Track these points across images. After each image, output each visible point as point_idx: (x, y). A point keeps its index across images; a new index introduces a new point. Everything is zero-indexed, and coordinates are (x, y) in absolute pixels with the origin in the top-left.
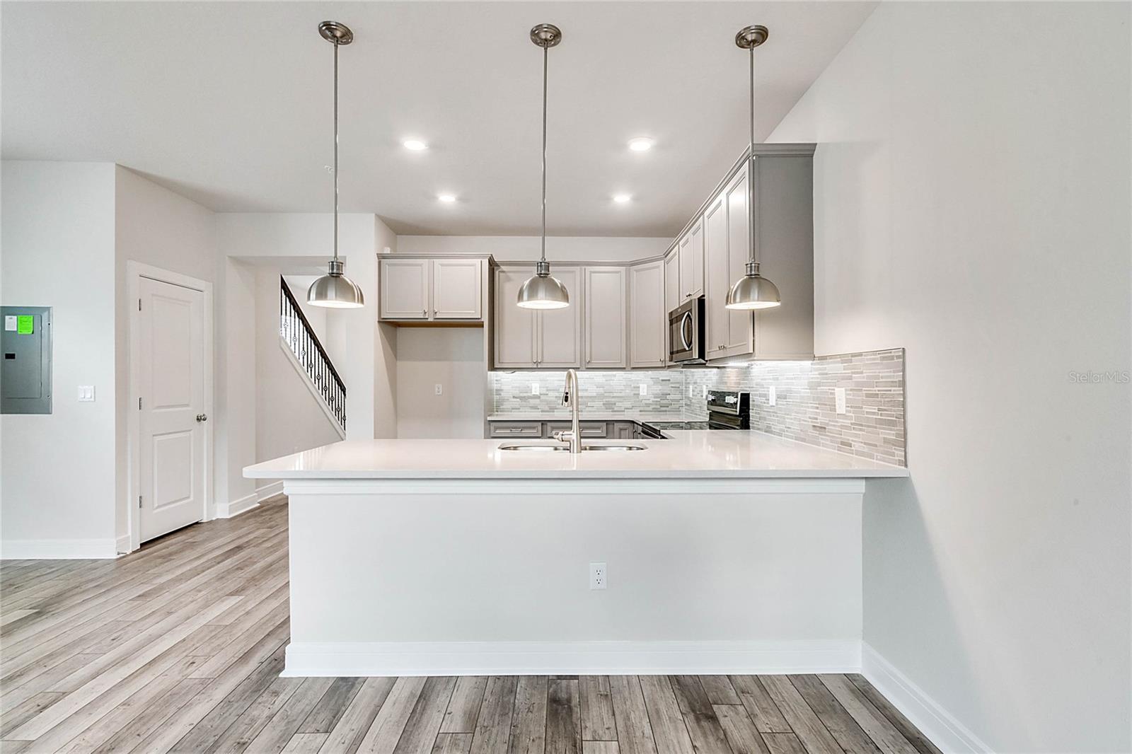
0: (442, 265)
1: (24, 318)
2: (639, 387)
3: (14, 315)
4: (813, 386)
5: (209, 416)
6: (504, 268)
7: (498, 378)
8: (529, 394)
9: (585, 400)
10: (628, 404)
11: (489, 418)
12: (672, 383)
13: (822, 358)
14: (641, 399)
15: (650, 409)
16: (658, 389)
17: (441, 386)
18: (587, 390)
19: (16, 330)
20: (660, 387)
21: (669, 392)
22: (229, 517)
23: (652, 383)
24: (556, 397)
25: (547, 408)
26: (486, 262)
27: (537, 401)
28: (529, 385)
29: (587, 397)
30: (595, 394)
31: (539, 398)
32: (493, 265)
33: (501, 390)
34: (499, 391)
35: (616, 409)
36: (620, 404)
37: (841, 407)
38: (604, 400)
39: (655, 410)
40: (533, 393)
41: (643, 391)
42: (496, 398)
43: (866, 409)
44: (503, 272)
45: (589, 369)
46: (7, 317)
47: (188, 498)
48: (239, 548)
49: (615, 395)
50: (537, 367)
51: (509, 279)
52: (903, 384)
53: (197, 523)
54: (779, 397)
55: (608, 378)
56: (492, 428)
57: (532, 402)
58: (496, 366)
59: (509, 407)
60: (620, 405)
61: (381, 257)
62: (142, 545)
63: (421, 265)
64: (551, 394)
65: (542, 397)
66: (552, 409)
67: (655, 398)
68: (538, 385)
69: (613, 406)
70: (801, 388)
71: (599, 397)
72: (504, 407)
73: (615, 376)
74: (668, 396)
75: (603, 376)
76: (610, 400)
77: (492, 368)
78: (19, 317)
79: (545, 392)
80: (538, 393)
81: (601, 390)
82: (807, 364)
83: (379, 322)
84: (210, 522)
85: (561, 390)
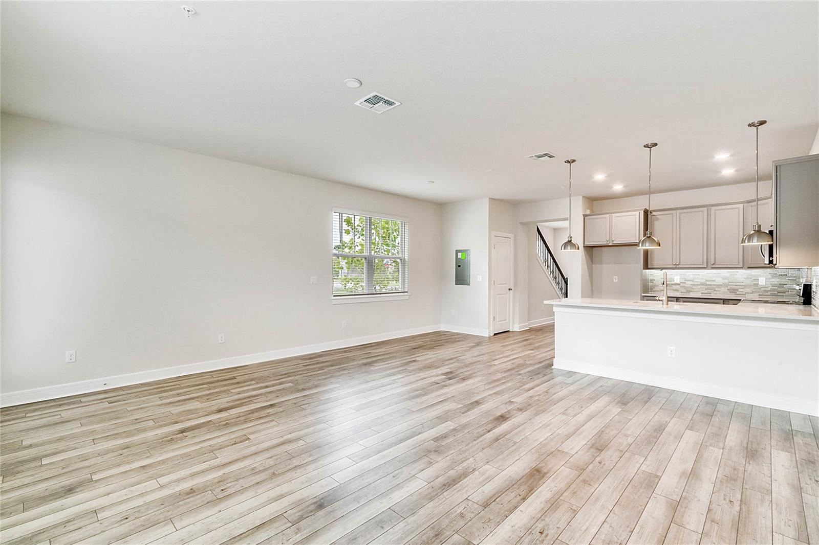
0: (617, 217)
2: (758, 280)
5: (513, 289)
6: (654, 213)
7: (652, 273)
8: (672, 283)
9: (713, 286)
10: (748, 290)
11: (643, 295)
12: (789, 277)
14: (759, 287)
15: (769, 293)
16: (775, 280)
17: (617, 277)
18: (715, 281)
20: (778, 280)
21: (786, 283)
22: (519, 331)
23: (771, 277)
24: (692, 285)
25: (685, 291)
26: (642, 213)
27: (678, 287)
28: (673, 277)
29: (715, 285)
30: (721, 284)
31: (679, 285)
32: (646, 212)
33: (654, 280)
34: (652, 281)
35: (738, 293)
36: (741, 290)
38: (729, 287)
39: (773, 295)
40: (675, 282)
41: (762, 282)
42: (650, 284)
44: (654, 215)
45: (713, 268)
47: (506, 320)
48: (527, 340)
49: (737, 284)
50: (676, 267)
51: (658, 219)
53: (508, 331)
55: (732, 274)
57: (675, 287)
58: (649, 267)
59: (659, 289)
61: (585, 216)
62: (495, 334)
63: (605, 218)
64: (687, 282)
65: (681, 285)
66: (689, 292)
67: (772, 286)
68: (678, 277)
69: (736, 291)
71: (725, 285)
72: (656, 289)
73: (738, 272)
74: (785, 286)
75: (728, 272)
76: (734, 287)
77: (646, 267)
79: (684, 281)
80: (678, 282)
81: (726, 281)
83: (584, 247)
84: (512, 332)
85: (695, 280)
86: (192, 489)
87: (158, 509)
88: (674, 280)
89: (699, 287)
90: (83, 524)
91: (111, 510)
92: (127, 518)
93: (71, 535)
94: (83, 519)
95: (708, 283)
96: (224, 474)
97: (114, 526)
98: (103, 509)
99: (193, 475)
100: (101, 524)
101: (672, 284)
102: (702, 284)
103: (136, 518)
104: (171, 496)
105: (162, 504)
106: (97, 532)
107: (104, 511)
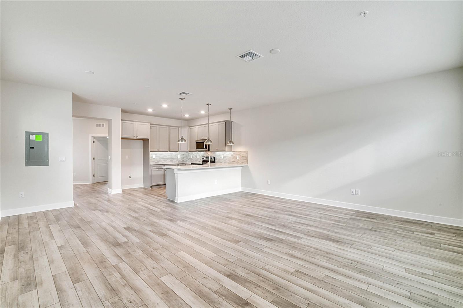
0: (139, 124)
1: (38, 136)
3: (34, 135)
4: (232, 155)
13: (234, 152)
16: (182, 156)
17: (128, 156)
18: (166, 157)
19: (34, 139)
25: (157, 162)
27: (154, 160)
29: (166, 159)
37: (238, 158)
40: (154, 158)
41: (179, 157)
43: (242, 158)
46: (31, 135)
49: (173, 158)
50: (158, 151)
52: (247, 155)
54: (224, 157)
55: (171, 154)
56: (152, 167)
57: (153, 160)
60: (174, 160)
63: (133, 123)
64: (158, 158)
65: (156, 159)
66: (158, 162)
70: (230, 156)
71: (169, 158)
78: (36, 135)
79: (156, 157)
81: (170, 157)
82: (231, 152)
83: (121, 138)
85: (161, 157)
86: (360, 273)
87: (382, 277)
88: (153, 157)
89: (162, 159)
90: (419, 297)
91: (402, 292)
92: (398, 283)
93: (427, 296)
94: (418, 299)
95: (164, 158)
96: (339, 267)
97: (405, 285)
98: (405, 296)
99: (349, 277)
100: (410, 290)
101: (152, 159)
102: (163, 158)
103: (394, 280)
104: (371, 277)
105: (379, 277)
106: (414, 288)
107: (405, 295)
